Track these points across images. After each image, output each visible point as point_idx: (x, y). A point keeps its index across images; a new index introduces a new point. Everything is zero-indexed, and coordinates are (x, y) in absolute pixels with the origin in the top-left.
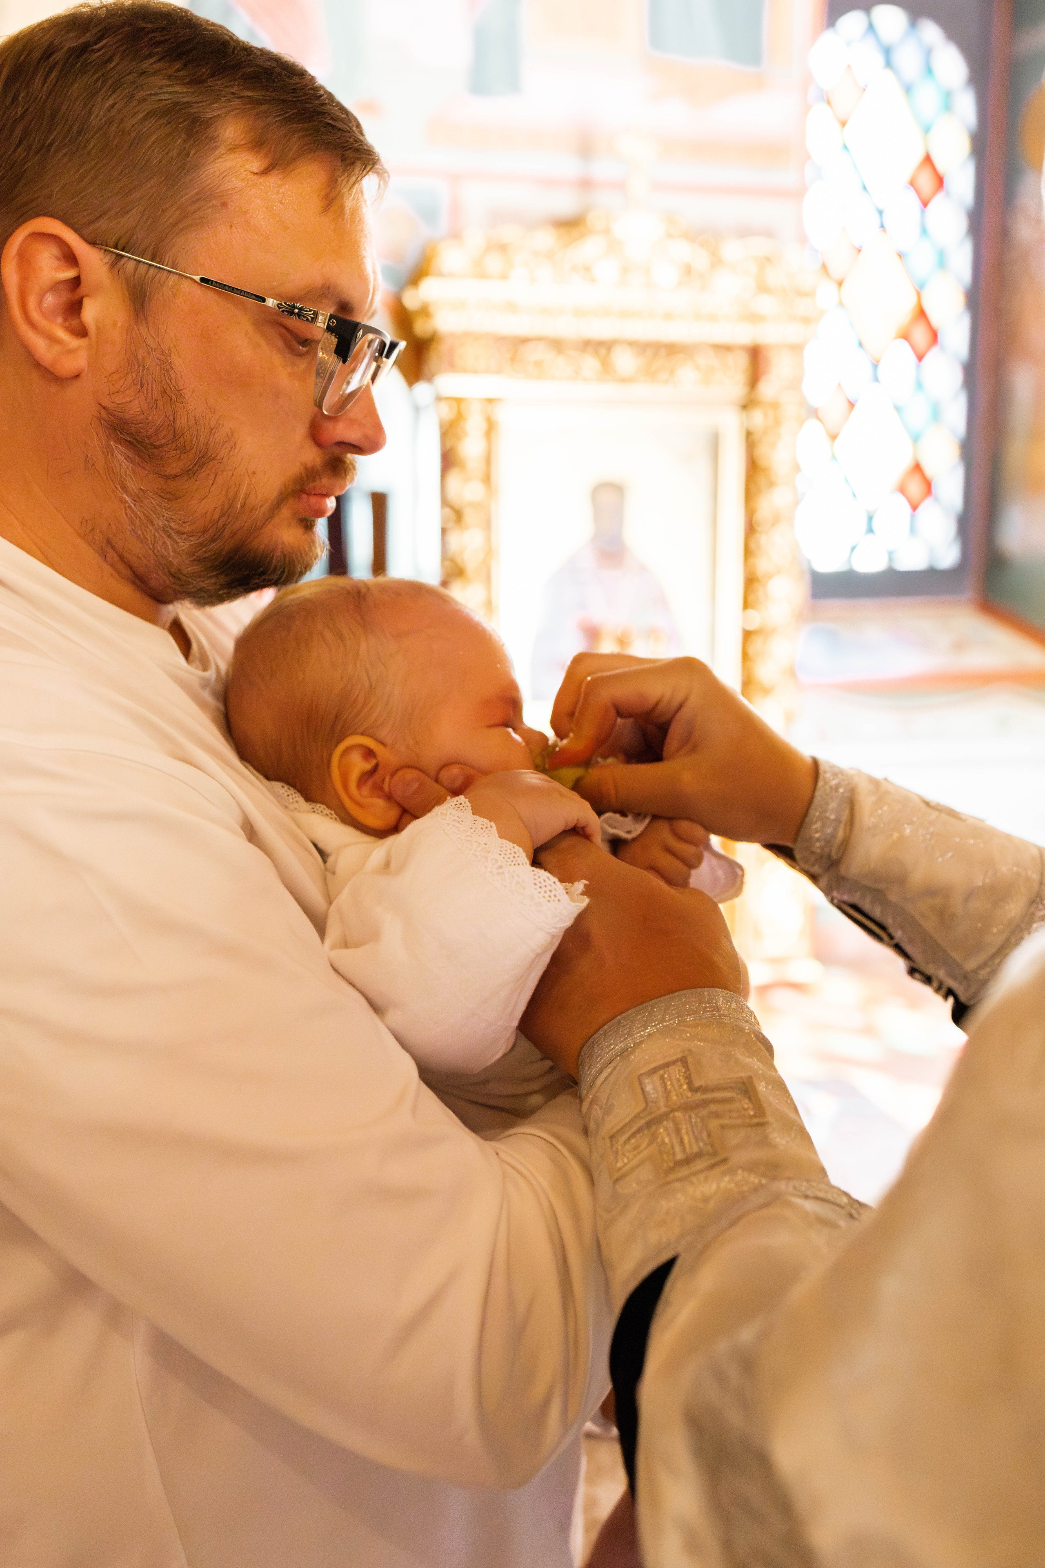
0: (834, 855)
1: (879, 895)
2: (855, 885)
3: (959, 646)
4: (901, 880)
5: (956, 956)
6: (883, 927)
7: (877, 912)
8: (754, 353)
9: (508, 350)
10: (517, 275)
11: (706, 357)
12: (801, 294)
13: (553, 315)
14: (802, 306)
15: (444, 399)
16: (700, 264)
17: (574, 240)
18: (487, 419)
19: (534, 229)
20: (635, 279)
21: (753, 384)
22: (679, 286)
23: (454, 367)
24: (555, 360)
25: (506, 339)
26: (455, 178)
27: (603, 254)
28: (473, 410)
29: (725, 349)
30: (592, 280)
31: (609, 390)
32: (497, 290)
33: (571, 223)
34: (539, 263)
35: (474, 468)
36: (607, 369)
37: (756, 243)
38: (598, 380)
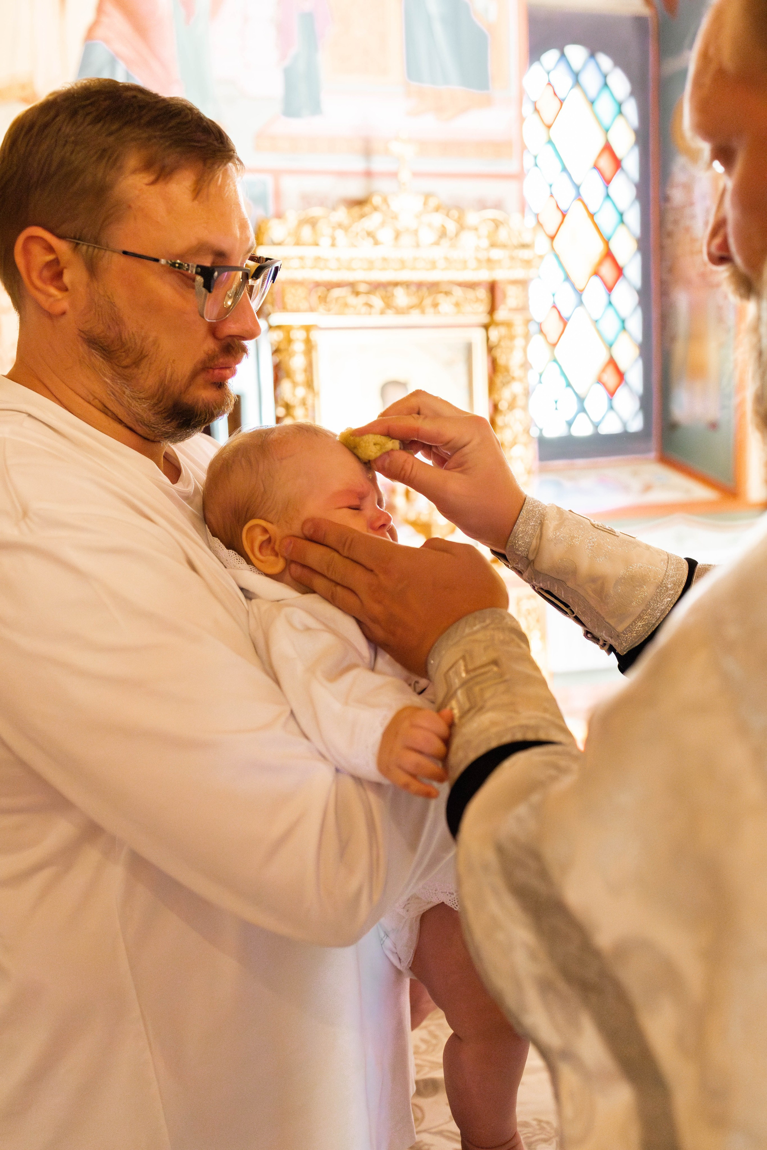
0: (531, 557)
1: (561, 582)
2: (547, 577)
3: (648, 488)
4: (574, 572)
5: (612, 622)
6: (567, 606)
7: (562, 596)
8: (492, 288)
9: (319, 294)
10: (325, 242)
11: (458, 292)
12: (524, 246)
13: (349, 269)
14: (525, 254)
15: (279, 327)
16: (451, 227)
17: (362, 216)
18: (308, 342)
19: (334, 209)
20: (406, 240)
21: (492, 310)
22: (437, 243)
23: (284, 308)
24: (352, 300)
25: (317, 284)
26: (277, 174)
27: (383, 224)
28: (299, 335)
29: (471, 286)
30: (376, 243)
31: (390, 319)
32: (310, 252)
33: (359, 203)
34: (340, 234)
35: (300, 377)
36: (389, 304)
37: (491, 214)
38: (382, 313)
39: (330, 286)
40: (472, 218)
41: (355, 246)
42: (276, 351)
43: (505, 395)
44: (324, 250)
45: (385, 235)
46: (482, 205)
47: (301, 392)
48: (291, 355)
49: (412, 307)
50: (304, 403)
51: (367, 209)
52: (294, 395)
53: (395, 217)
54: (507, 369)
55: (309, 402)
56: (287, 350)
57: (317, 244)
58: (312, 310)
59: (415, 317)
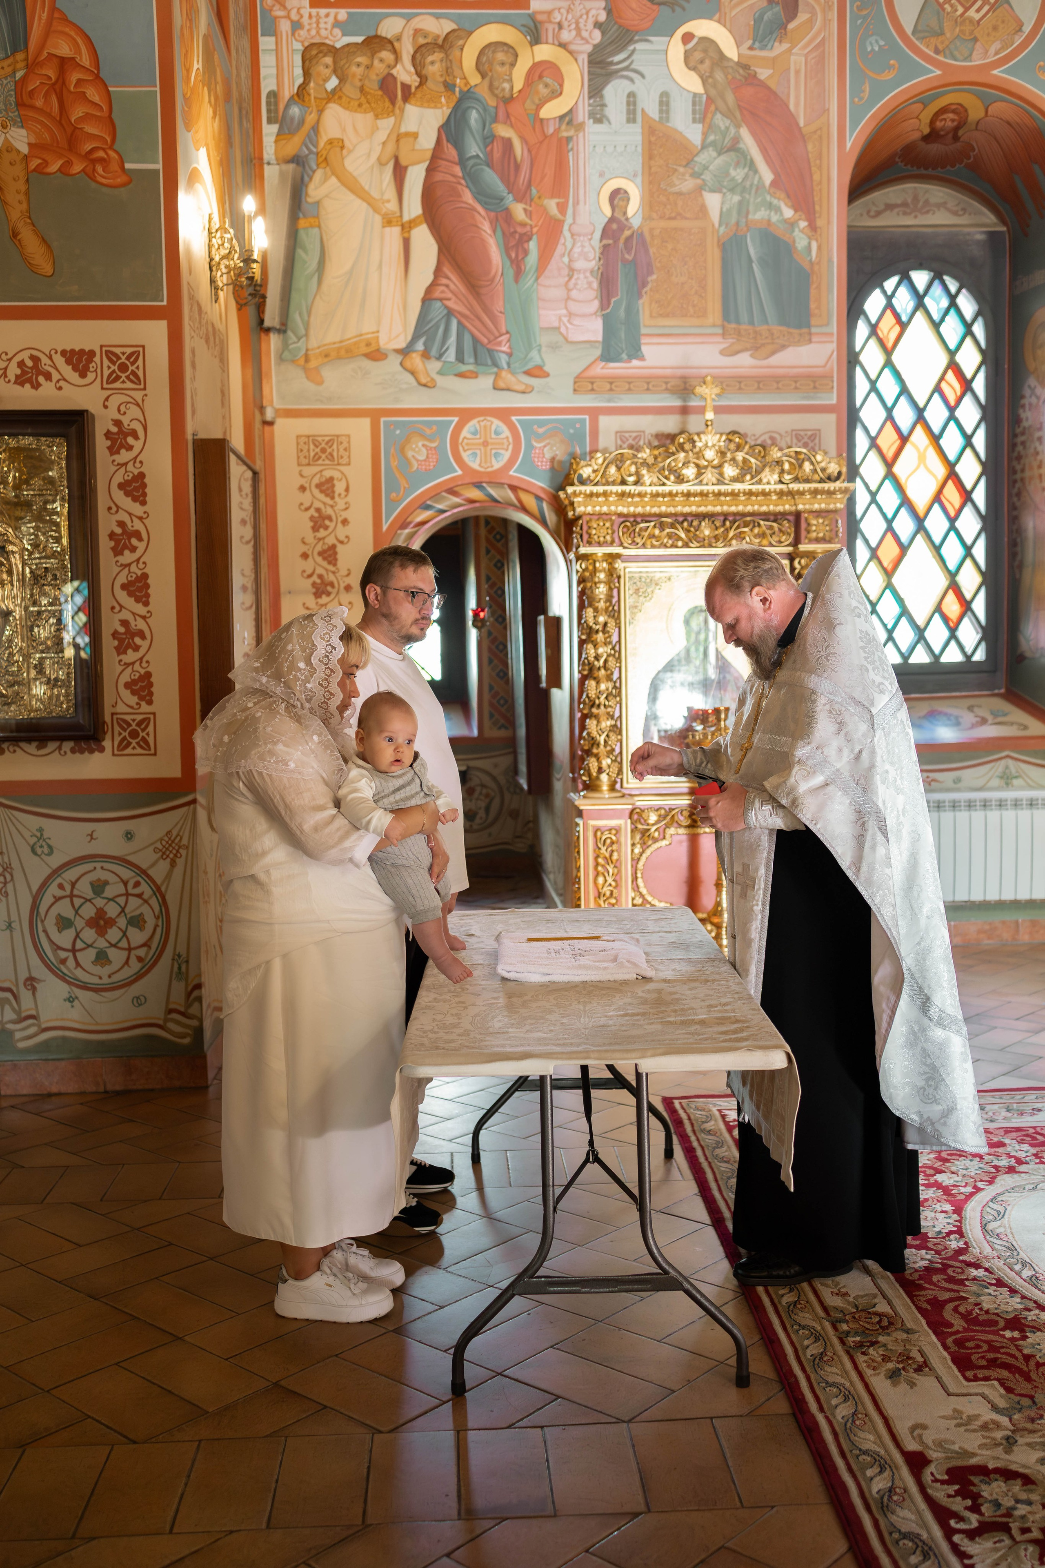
3: (981, 723)
8: (797, 518)
9: (624, 527)
11: (763, 523)
13: (653, 504)
15: (585, 557)
17: (668, 455)
18: (612, 573)
20: (710, 476)
21: (796, 541)
22: (739, 479)
23: (592, 540)
24: (657, 533)
25: (625, 517)
26: (595, 413)
27: (687, 462)
28: (602, 564)
29: (776, 517)
31: (689, 550)
32: (615, 489)
33: (672, 437)
34: (644, 472)
35: (601, 604)
36: (693, 536)
37: (795, 450)
38: (686, 545)
39: (638, 519)
40: (775, 454)
41: (660, 483)
42: (581, 580)
45: (690, 472)
46: (799, 435)
48: (596, 583)
49: (716, 538)
50: (606, 629)
51: (673, 448)
52: (597, 621)
53: (699, 455)
56: (592, 579)
57: (622, 482)
58: (616, 543)
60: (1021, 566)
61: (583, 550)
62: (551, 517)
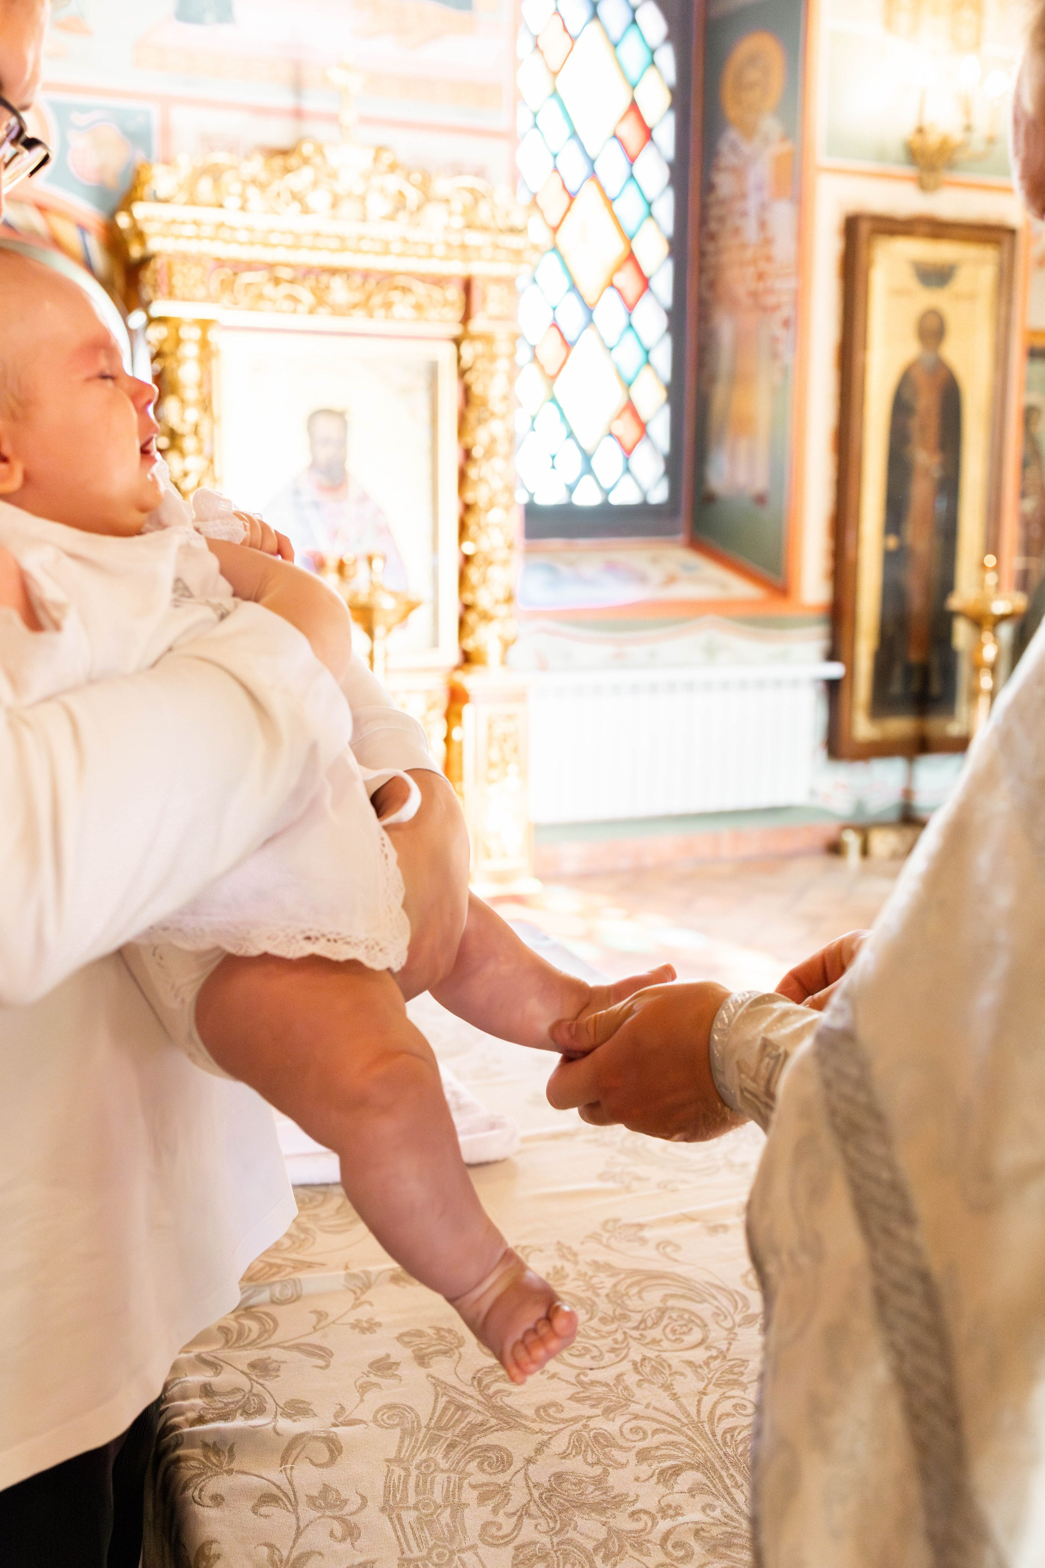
8: (467, 287)
9: (223, 277)
10: (231, 203)
11: (420, 289)
12: (513, 230)
13: (266, 245)
14: (514, 242)
15: (162, 320)
16: (413, 196)
17: (287, 170)
18: (204, 344)
19: (247, 158)
20: (348, 208)
21: (466, 318)
22: (391, 217)
23: (171, 295)
24: (269, 290)
25: (220, 263)
27: (315, 184)
28: (190, 334)
29: (439, 281)
30: (306, 210)
31: (323, 320)
32: (210, 215)
33: (284, 153)
34: (253, 192)
35: (191, 393)
36: (321, 299)
37: (469, 181)
38: (311, 311)
39: (239, 267)
40: (442, 186)
41: (277, 213)
42: (157, 356)
43: (481, 437)
44: (231, 215)
45: (319, 200)
46: (457, 170)
47: (192, 415)
48: (179, 362)
49: (355, 306)
50: (196, 432)
51: (293, 161)
52: (183, 420)
53: (333, 175)
54: (484, 403)
55: (204, 430)
56: (173, 354)
57: (221, 206)
58: (210, 298)
59: (358, 321)
60: (712, 379)
61: (157, 309)
62: (99, 258)
